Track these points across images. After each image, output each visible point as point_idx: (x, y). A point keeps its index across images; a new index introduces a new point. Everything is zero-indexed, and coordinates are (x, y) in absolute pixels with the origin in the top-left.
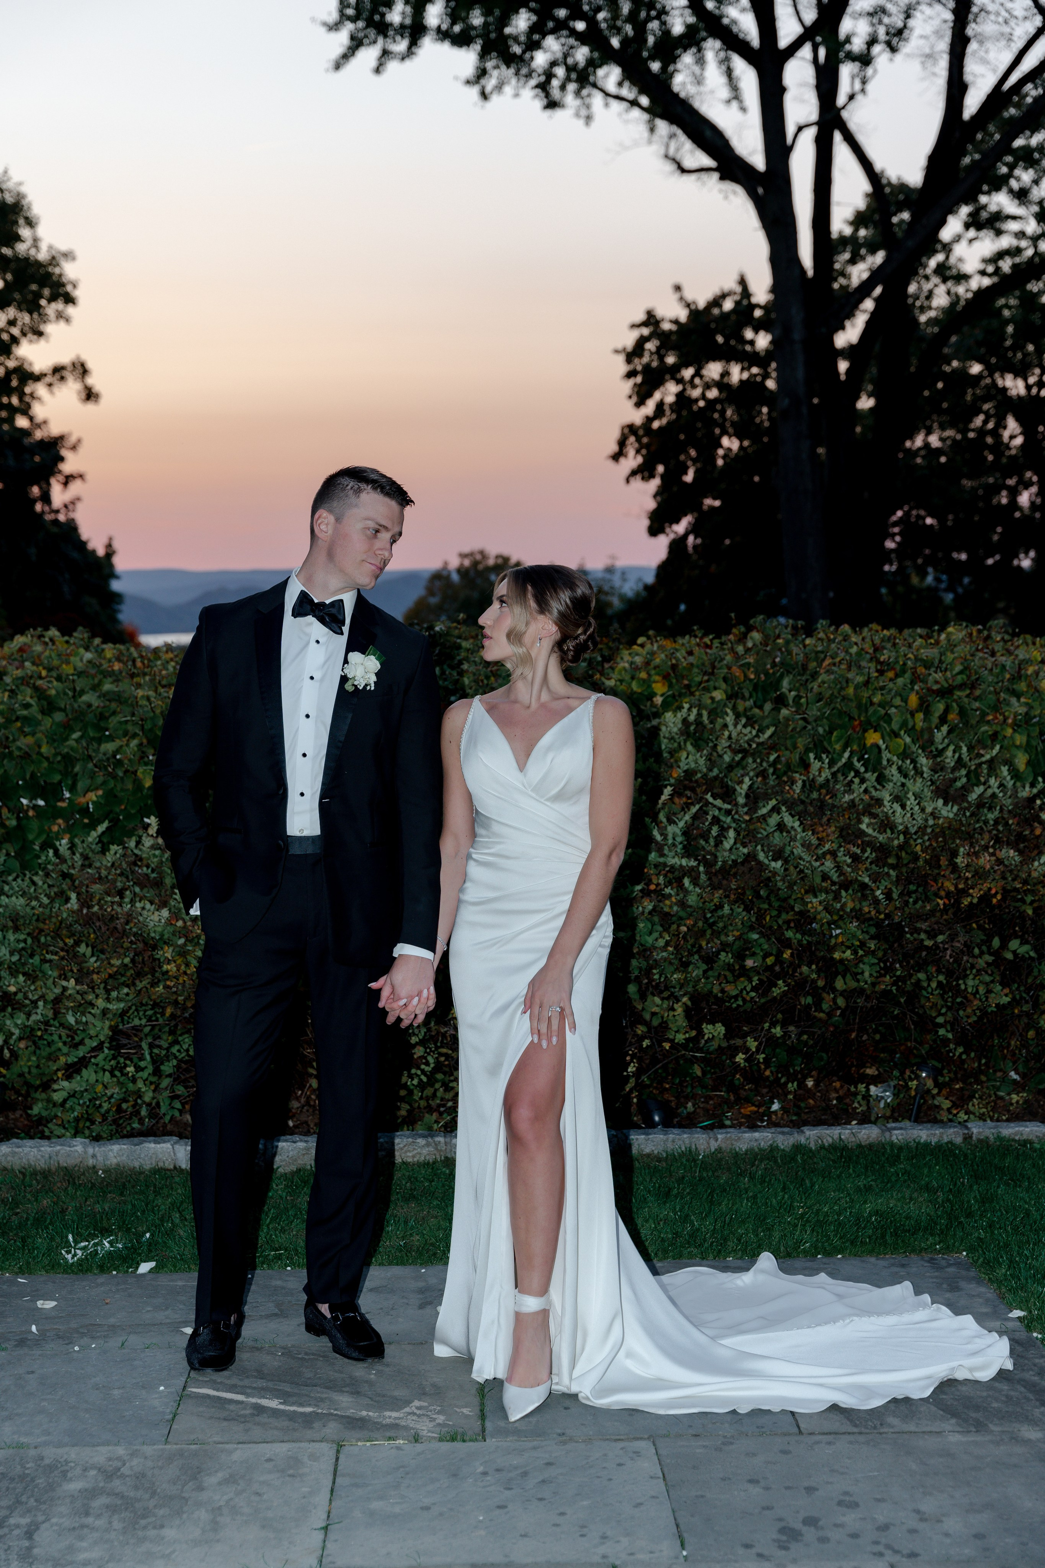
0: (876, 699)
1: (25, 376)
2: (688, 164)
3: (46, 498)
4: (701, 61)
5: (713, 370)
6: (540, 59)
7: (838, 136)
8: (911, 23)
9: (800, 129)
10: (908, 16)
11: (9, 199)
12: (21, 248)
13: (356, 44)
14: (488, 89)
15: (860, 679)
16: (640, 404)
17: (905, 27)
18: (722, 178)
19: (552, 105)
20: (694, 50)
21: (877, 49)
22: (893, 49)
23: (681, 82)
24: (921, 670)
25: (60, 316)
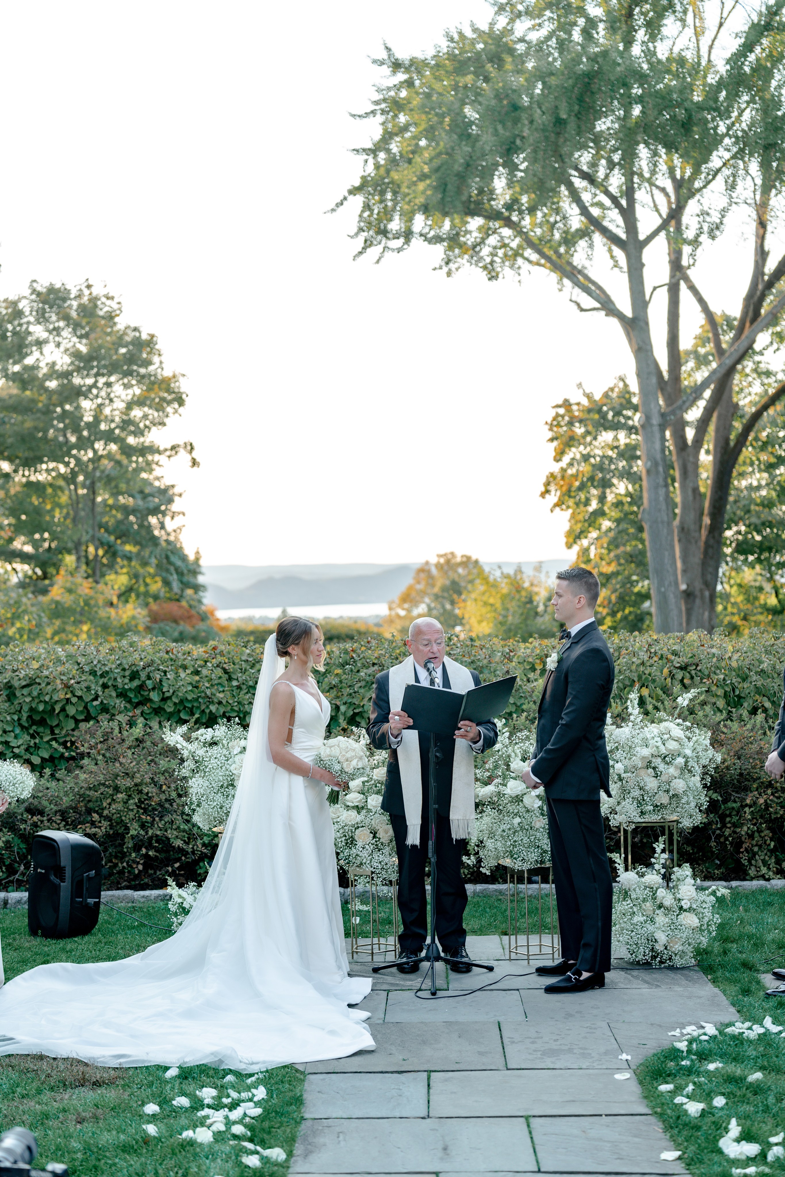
0: (647, 672)
1: (152, 449)
2: (584, 306)
3: (162, 527)
4: (591, 246)
5: (607, 436)
6: (485, 251)
7: (683, 285)
8: (725, 220)
9: (655, 289)
10: (723, 216)
11: (144, 336)
12: (151, 368)
13: (368, 244)
14: (453, 269)
15: (639, 661)
16: (557, 459)
17: (721, 223)
18: (607, 315)
19: (493, 276)
20: (587, 238)
21: (704, 238)
22: (713, 238)
23: (579, 258)
24: (671, 657)
25: (176, 411)
